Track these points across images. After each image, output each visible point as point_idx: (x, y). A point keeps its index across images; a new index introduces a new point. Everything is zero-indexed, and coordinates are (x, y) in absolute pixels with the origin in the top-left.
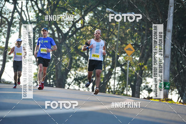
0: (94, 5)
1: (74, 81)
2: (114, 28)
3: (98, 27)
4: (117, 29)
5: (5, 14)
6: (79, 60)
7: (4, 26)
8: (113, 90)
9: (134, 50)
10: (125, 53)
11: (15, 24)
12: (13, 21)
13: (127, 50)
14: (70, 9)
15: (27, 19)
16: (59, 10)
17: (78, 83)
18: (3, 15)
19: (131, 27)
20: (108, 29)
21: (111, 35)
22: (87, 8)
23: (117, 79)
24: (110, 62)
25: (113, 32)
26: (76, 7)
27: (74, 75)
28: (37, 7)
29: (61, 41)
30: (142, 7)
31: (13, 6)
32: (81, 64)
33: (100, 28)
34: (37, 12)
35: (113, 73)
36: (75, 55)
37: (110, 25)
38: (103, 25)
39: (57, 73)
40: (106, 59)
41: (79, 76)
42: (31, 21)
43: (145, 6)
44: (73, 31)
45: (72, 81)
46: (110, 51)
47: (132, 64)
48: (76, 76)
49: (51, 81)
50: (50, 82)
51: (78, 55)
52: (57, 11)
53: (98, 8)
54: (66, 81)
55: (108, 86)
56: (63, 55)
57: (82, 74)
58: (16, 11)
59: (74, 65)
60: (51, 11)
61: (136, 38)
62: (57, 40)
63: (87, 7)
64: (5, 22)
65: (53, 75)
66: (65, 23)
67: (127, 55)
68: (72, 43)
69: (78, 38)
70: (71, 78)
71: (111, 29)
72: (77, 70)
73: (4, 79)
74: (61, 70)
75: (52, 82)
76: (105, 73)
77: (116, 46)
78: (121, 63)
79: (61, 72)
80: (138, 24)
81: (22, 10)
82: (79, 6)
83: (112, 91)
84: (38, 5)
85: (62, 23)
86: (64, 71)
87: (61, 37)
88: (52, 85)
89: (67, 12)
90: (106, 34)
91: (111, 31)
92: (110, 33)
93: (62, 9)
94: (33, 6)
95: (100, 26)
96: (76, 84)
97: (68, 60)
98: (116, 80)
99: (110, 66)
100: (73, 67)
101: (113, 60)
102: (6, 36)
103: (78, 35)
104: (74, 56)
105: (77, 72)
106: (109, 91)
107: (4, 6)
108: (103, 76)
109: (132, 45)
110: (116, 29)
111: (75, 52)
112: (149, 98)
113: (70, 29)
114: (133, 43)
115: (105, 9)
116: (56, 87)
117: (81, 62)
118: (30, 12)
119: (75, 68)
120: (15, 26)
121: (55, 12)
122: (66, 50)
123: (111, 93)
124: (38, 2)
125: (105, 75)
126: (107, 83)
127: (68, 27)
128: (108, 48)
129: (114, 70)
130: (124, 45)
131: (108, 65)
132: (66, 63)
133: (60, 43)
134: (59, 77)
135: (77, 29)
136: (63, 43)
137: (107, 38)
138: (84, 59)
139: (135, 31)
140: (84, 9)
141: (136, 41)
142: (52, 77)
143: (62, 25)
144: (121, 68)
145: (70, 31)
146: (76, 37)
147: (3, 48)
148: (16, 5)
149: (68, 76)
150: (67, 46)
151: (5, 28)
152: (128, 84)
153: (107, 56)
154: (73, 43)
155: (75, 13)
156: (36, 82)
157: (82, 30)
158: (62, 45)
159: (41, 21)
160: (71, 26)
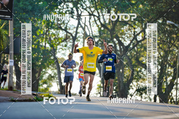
0: (155, 18)
1: (136, 92)
2: (175, 40)
3: (159, 39)
5: (70, 29)
6: (140, 71)
8: (175, 100)
11: (79, 39)
12: (77, 36)
14: (131, 23)
15: (90, 34)
16: (120, 24)
17: (140, 94)
18: (68, 31)
20: (168, 41)
21: (172, 47)
24: (171, 73)
25: (174, 44)
26: (136, 21)
27: (136, 86)
28: (100, 21)
29: (122, 53)
31: (77, 21)
32: (142, 75)
33: (161, 40)
34: (100, 26)
35: (174, 83)
36: (136, 66)
37: (171, 37)
38: (164, 37)
39: (119, 84)
40: (167, 70)
41: (141, 87)
42: (94, 35)
44: (134, 44)
45: (134, 92)
46: (171, 62)
48: (138, 87)
51: (139, 66)
52: (118, 25)
53: (158, 20)
54: (128, 92)
55: (170, 96)
56: (125, 67)
57: (143, 85)
58: (80, 26)
59: (136, 76)
60: (112, 25)
62: (119, 53)
63: (148, 20)
64: (69, 37)
65: (116, 87)
66: (126, 36)
68: (133, 55)
69: (139, 50)
70: (132, 89)
71: (172, 40)
72: (138, 81)
74: (123, 81)
75: (115, 93)
76: (167, 83)
77: (177, 57)
79: (123, 83)
81: (85, 25)
82: (140, 19)
83: (174, 102)
84: (101, 20)
85: (123, 36)
86: (126, 82)
87: (123, 50)
88: (114, 96)
89: (128, 25)
90: (167, 46)
91: (171, 43)
92: (171, 44)
93: (123, 23)
94: (95, 21)
95: (161, 38)
96: (138, 95)
97: (130, 71)
98: (178, 91)
99: (172, 76)
100: (135, 79)
101: (174, 70)
102: (71, 50)
103: (139, 47)
104: (136, 68)
105: (138, 83)
106: (171, 102)
107: (69, 22)
108: (165, 87)
110: (177, 40)
111: (137, 64)
113: (131, 42)
115: (166, 22)
117: (142, 73)
118: (93, 26)
119: (137, 79)
120: (79, 41)
121: (117, 26)
122: (128, 62)
123: (173, 103)
124: (100, 17)
125: (166, 86)
126: (169, 94)
127: (129, 39)
128: (169, 59)
129: (176, 81)
131: (169, 75)
132: (128, 74)
133: (121, 55)
134: (121, 88)
135: (138, 42)
136: (125, 55)
137: (168, 49)
138: (145, 71)
140: (144, 22)
142: (115, 88)
143: (124, 38)
145: (132, 44)
146: (137, 49)
148: (80, 20)
149: (130, 87)
150: (129, 58)
151: (70, 42)
153: (168, 67)
154: (135, 55)
155: (136, 27)
156: (100, 93)
157: (143, 42)
159: (104, 35)
160: (132, 38)
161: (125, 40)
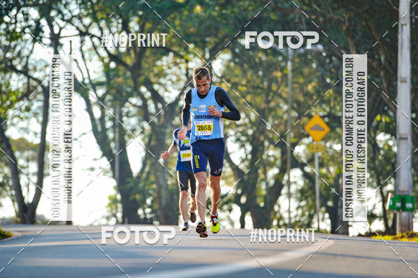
0: (231, 35)
2: (279, 83)
3: (244, 82)
4: (287, 86)
5: (35, 69)
7: (35, 97)
8: (287, 221)
9: (327, 129)
10: (308, 136)
13: (311, 129)
14: (178, 49)
15: (84, 79)
18: (32, 74)
19: (318, 77)
20: (265, 87)
21: (275, 98)
22: (215, 42)
23: (294, 196)
24: (276, 159)
25: (279, 92)
29: (162, 120)
30: (338, 31)
31: (52, 50)
33: (249, 85)
34: (107, 60)
35: (284, 182)
37: (271, 77)
38: (254, 77)
39: (159, 193)
40: (266, 153)
42: (94, 82)
43: (344, 28)
47: (325, 161)
49: (148, 210)
50: (145, 214)
52: (149, 56)
53: (239, 40)
55: (276, 213)
60: (135, 55)
61: (329, 101)
63: (216, 40)
64: (35, 88)
65: (151, 198)
66: (169, 80)
67: (313, 141)
71: (273, 84)
73: (42, 216)
74: (167, 185)
75: (150, 213)
76: (267, 184)
77: (286, 122)
78: (300, 161)
79: (168, 190)
80: (333, 70)
82: (198, 39)
83: (285, 225)
85: (162, 80)
86: (175, 187)
87: (162, 112)
88: (149, 221)
89: (171, 54)
90: (262, 97)
91: (272, 91)
92: (271, 94)
94: (95, 48)
95: (248, 82)
98: (292, 199)
99: (277, 167)
101: (283, 153)
102: (41, 119)
106: (279, 226)
107: (31, 52)
108: (264, 192)
109: (323, 117)
110: (284, 84)
112: (370, 234)
113: (182, 92)
114: (325, 113)
116: (161, 224)
118: (91, 60)
123: (283, 228)
125: (266, 190)
126: (273, 208)
127: (177, 87)
128: (269, 128)
129: (286, 177)
130: (305, 119)
131: (272, 165)
133: (160, 124)
134: (164, 202)
136: (169, 125)
137: (266, 106)
139: (328, 86)
140: (208, 45)
141: (331, 108)
142: (149, 201)
143: (164, 86)
144: (303, 170)
147: (36, 145)
148: (59, 47)
151: (38, 101)
152: (321, 206)
153: (269, 147)
155: (191, 56)
156: (114, 215)
158: (166, 128)
159: (116, 79)
160: (183, 85)
161: (166, 90)
